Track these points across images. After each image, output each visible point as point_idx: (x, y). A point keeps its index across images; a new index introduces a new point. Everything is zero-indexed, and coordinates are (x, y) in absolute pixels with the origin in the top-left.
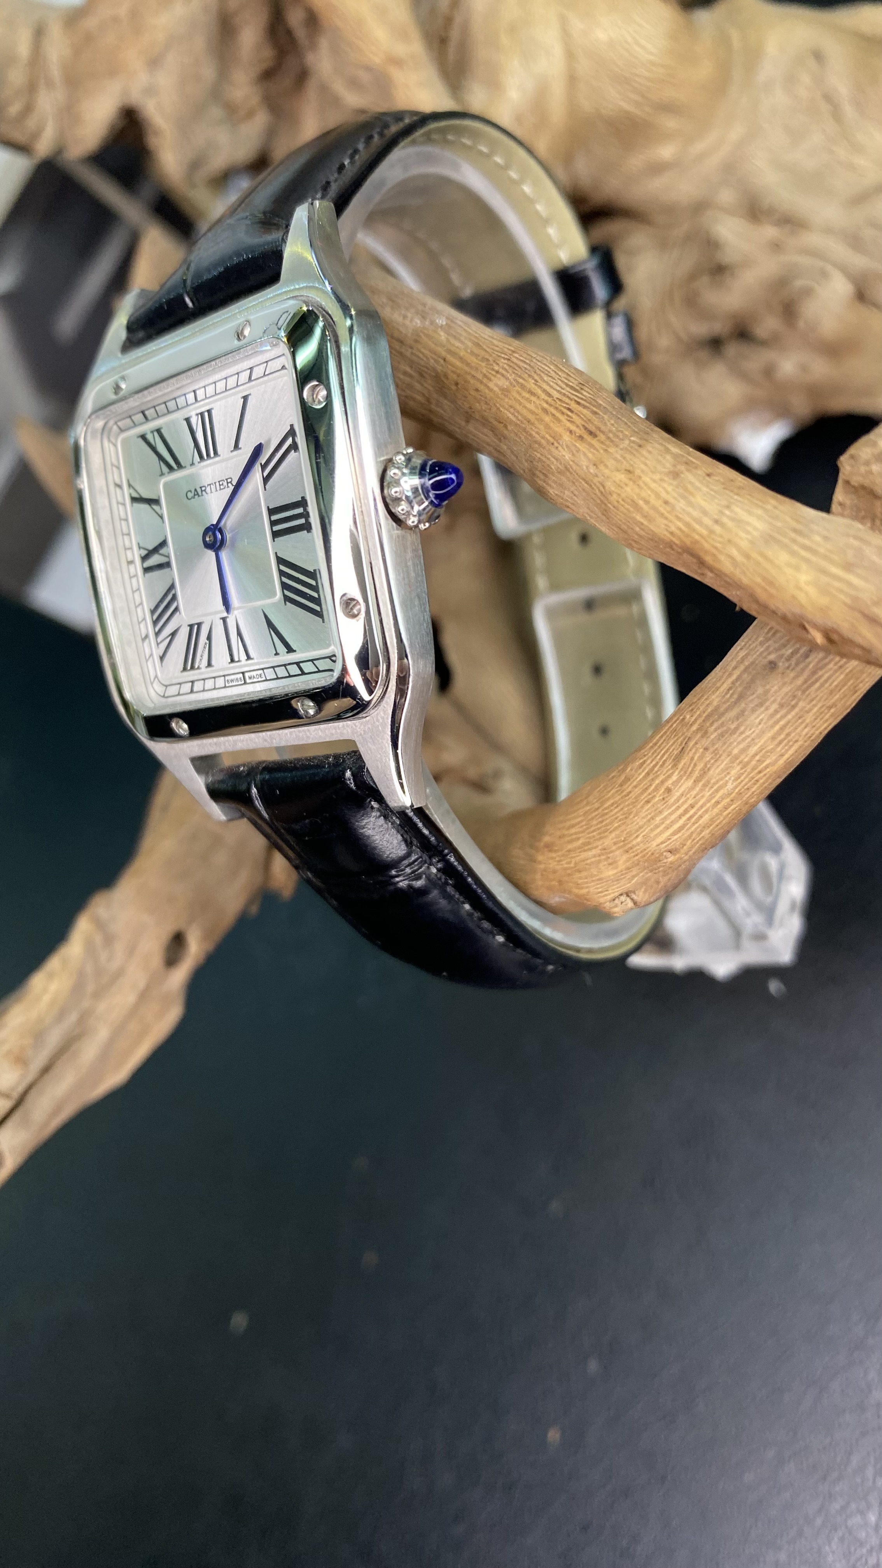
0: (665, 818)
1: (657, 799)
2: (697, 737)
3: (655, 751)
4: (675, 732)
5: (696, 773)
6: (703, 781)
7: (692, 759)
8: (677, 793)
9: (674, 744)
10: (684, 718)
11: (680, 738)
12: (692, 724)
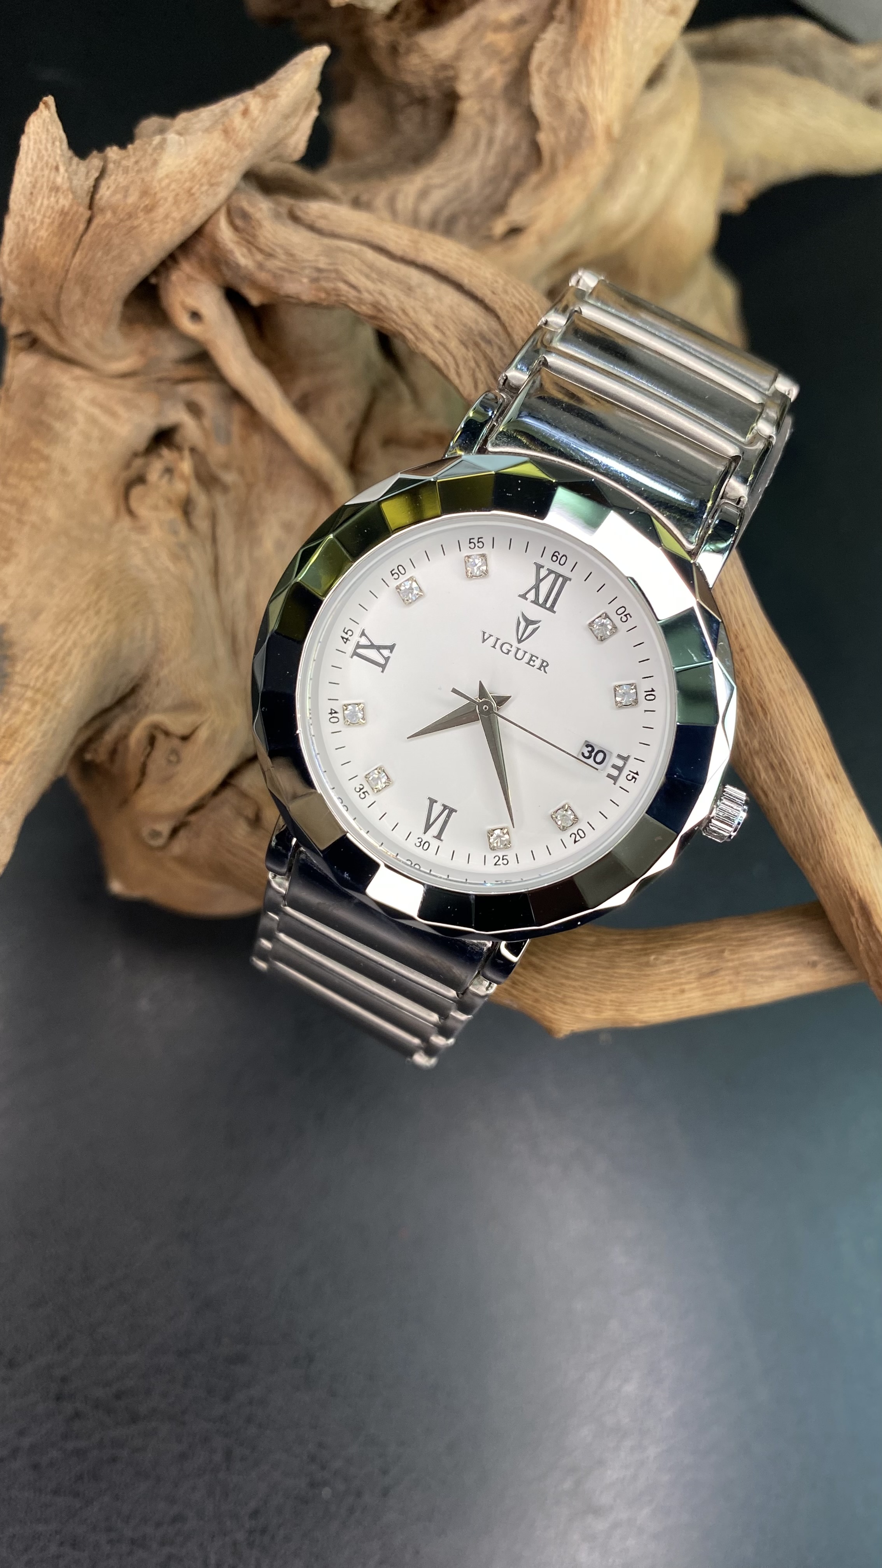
0: (665, 1006)
1: (669, 991)
2: (727, 972)
3: (685, 959)
4: (709, 956)
5: (710, 991)
6: (709, 998)
7: (716, 982)
8: (687, 995)
9: (704, 964)
10: (723, 951)
11: (714, 963)
12: (728, 961)
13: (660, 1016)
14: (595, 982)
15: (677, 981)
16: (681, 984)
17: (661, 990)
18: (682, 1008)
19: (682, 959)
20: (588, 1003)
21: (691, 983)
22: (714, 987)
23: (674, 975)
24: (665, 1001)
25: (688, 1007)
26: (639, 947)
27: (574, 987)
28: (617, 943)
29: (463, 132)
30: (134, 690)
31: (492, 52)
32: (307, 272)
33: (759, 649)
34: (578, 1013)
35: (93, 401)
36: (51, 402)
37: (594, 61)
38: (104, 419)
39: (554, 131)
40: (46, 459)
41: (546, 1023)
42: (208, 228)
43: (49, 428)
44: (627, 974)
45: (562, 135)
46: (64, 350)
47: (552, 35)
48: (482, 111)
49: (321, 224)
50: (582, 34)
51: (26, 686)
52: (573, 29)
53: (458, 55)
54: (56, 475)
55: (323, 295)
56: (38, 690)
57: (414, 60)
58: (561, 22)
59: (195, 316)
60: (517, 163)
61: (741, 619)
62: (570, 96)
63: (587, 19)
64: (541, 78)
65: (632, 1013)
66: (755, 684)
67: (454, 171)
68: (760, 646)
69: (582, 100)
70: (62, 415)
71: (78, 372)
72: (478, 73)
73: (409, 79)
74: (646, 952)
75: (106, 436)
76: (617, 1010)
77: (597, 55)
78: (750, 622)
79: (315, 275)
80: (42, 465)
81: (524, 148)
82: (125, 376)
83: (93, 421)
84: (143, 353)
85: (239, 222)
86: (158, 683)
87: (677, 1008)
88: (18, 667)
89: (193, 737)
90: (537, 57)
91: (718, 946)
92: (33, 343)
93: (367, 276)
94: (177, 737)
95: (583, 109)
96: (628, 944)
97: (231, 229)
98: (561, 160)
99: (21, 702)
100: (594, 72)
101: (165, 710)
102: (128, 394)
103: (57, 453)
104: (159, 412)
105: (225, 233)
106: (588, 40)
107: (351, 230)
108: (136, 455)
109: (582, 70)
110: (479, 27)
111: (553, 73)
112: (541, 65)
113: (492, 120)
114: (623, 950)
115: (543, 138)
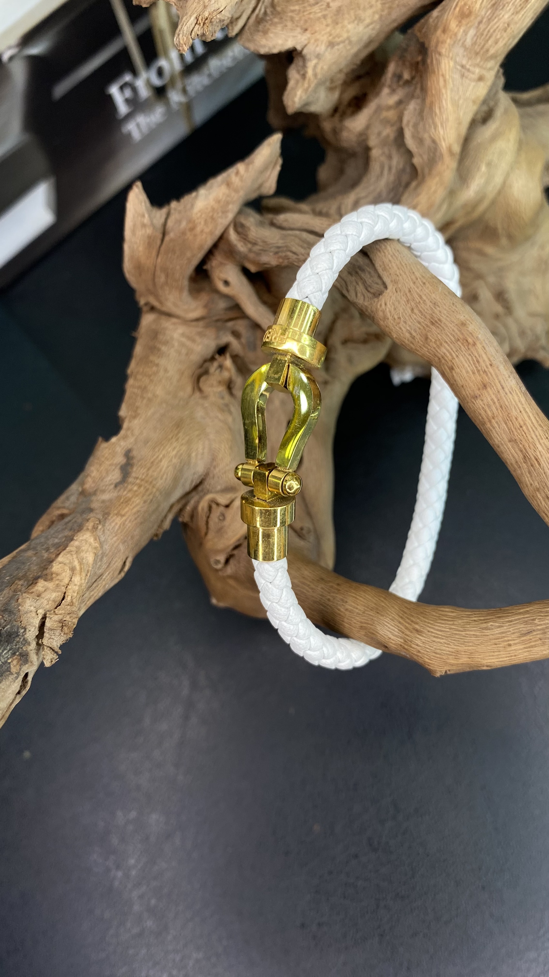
0: (500, 655)
1: (501, 645)
2: (539, 632)
3: (510, 625)
4: (526, 623)
5: (528, 645)
6: (529, 649)
7: (531, 639)
8: (513, 648)
9: (524, 628)
10: (534, 620)
11: (529, 627)
12: (538, 625)
13: (497, 662)
14: (454, 640)
15: (506, 639)
16: (509, 641)
17: (496, 644)
18: (512, 656)
19: (509, 625)
20: (450, 653)
21: (514, 640)
22: (530, 642)
23: (503, 635)
24: (499, 651)
25: (515, 656)
26: (482, 618)
27: (441, 643)
28: (468, 616)
29: (375, 167)
30: (201, 483)
31: (386, 122)
32: (272, 249)
33: (532, 425)
34: (444, 659)
35: (183, 335)
36: (161, 337)
37: (436, 115)
38: (188, 343)
39: (421, 155)
40: (157, 365)
41: (427, 666)
42: (225, 235)
43: (159, 350)
44: (474, 635)
45: (425, 157)
46: (164, 309)
47: (412, 107)
48: (383, 153)
49: (285, 224)
50: (428, 101)
51: (137, 478)
52: (424, 100)
53: (368, 127)
54: (161, 373)
55: (281, 260)
56: (142, 480)
57: (345, 135)
58: (418, 98)
59: (226, 283)
60: (405, 178)
61: (519, 408)
62: (426, 136)
63: (429, 93)
64: (409, 130)
65: (479, 660)
66: (532, 447)
67: (372, 188)
68: (532, 423)
69: (432, 136)
70: (166, 343)
71: (174, 320)
72: (379, 134)
73: (345, 144)
74: (486, 621)
75: (189, 352)
76: (469, 658)
77: (437, 111)
78: (525, 409)
79: (277, 250)
80: (155, 369)
81: (408, 169)
82: (197, 320)
83: (182, 345)
84: (206, 306)
85: (240, 230)
86: (213, 477)
87: (509, 657)
88: (134, 469)
89: (231, 506)
90: (405, 119)
91: (532, 617)
92: (153, 309)
93: (302, 247)
94: (223, 506)
95: (434, 141)
96: (475, 617)
97: (236, 234)
98: (426, 171)
99: (133, 486)
100: (437, 120)
101: (217, 492)
102: (200, 330)
103: (163, 362)
104: (217, 337)
105: (233, 236)
106: (432, 104)
107: (298, 225)
108: (205, 361)
109: (430, 121)
110: (379, 109)
111: (415, 126)
112: (408, 122)
113: (390, 157)
114: (472, 620)
115: (416, 161)
